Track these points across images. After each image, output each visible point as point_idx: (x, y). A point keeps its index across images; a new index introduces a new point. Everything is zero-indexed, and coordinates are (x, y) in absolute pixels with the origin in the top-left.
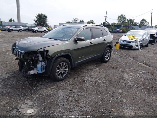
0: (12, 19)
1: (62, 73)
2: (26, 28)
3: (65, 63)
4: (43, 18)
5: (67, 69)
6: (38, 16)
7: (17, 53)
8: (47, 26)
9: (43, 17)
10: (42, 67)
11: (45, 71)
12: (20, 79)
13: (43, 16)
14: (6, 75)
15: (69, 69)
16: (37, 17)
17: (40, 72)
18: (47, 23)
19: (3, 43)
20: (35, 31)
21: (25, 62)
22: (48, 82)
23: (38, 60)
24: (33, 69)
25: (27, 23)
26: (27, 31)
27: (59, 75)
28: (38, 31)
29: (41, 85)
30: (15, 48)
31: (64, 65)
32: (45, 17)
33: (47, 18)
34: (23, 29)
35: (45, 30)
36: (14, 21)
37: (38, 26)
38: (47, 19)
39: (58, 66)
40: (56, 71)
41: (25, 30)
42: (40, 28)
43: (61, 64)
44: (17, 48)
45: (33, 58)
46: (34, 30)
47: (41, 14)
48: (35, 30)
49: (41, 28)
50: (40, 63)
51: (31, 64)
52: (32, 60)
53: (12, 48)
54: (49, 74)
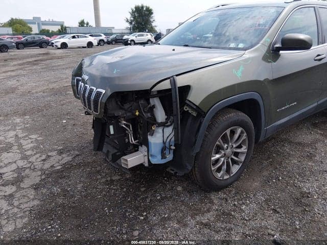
0: (85, 22)
1: (228, 163)
2: (112, 37)
3: (239, 130)
4: (145, 15)
5: (244, 149)
6: (134, 10)
7: (87, 95)
8: (152, 30)
9: (144, 13)
10: (164, 143)
11: (173, 157)
12: (98, 172)
13: (145, 9)
14: (60, 158)
15: (249, 149)
16: (133, 13)
17: (157, 160)
18: (153, 24)
19: (64, 69)
20: (129, 42)
21: (111, 128)
22: (179, 188)
23: (153, 121)
24: (135, 149)
25: (113, 28)
26: (114, 43)
27: (219, 170)
28: (136, 42)
29: (159, 201)
30: (80, 80)
31: (236, 136)
32: (149, 12)
33: (152, 13)
34: (106, 40)
35: (149, 40)
36: (88, 24)
37: (136, 32)
38: (153, 15)
39: (219, 142)
40: (213, 159)
41: (109, 43)
42: (139, 36)
43: (228, 132)
44: (86, 77)
45: (137, 113)
46: (127, 41)
47: (140, 5)
48: (130, 39)
49: (142, 35)
50: (160, 130)
51: (130, 131)
52: (134, 121)
53: (73, 79)
54: (190, 168)
